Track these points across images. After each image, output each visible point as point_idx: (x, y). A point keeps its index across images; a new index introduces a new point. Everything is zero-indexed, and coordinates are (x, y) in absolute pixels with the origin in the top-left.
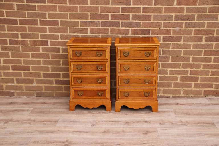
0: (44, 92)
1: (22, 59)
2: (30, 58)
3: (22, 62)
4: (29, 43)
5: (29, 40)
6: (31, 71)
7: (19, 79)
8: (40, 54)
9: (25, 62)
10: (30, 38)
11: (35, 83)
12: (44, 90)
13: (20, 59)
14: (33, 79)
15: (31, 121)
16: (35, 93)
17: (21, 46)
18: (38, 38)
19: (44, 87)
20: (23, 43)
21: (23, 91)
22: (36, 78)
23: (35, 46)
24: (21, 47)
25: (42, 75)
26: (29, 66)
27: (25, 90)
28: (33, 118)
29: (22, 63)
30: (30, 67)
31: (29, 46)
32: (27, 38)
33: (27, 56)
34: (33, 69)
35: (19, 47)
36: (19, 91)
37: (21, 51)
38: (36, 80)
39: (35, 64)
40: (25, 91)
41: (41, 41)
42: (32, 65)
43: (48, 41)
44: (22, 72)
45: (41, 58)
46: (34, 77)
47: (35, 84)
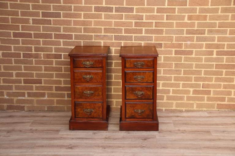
0: (55, 105)
1: (35, 72)
2: (43, 71)
3: (35, 75)
4: (42, 56)
5: (42, 53)
6: (43, 85)
7: (30, 92)
8: (53, 67)
9: (37, 75)
10: (43, 52)
11: (46, 97)
12: (55, 104)
13: (33, 72)
14: (45, 92)
16: (46, 107)
17: (34, 59)
18: (52, 51)
19: (55, 101)
20: (37, 56)
21: (34, 105)
22: (48, 92)
23: (48, 59)
24: (34, 61)
25: (54, 88)
26: (41, 80)
27: (36, 104)
29: (35, 77)
30: (43, 81)
31: (42, 59)
32: (41, 52)
33: (40, 69)
34: (46, 82)
35: (32, 60)
36: (30, 105)
37: (34, 64)
38: (48, 93)
39: (48, 77)
40: (35, 105)
41: (55, 54)
42: (44, 79)
43: (61, 54)
44: (34, 85)
45: (54, 71)
46: (46, 91)
47: (46, 98)
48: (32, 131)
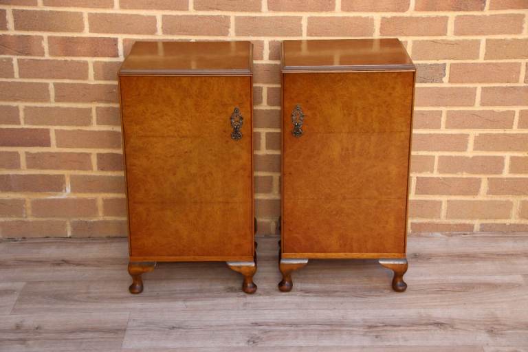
0: (101, 219)
1: (21, 105)
2: (52, 99)
3: (22, 114)
4: (45, 45)
5: (45, 35)
6: (54, 149)
7: (8, 176)
8: (86, 87)
9: (32, 114)
10: (49, 30)
11: (68, 190)
12: (101, 213)
13: (14, 104)
14: (63, 176)
15: (27, 331)
16: (68, 223)
17: (15, 59)
18: (81, 29)
19: (100, 203)
20: (24, 46)
21: (25, 220)
22: (72, 172)
23: (68, 59)
24: (15, 62)
25: (94, 160)
26: (48, 131)
27: (32, 216)
28: (30, 320)
29: (22, 121)
30: (53, 136)
31: (47, 57)
32: (40, 30)
33: (40, 93)
34: (63, 139)
35: (10, 60)
36: (8, 219)
37: (16, 74)
38: (73, 178)
39: (70, 123)
40: (30, 219)
41: (92, 39)
42: (58, 127)
43: (116, 40)
44: (22, 151)
45: (91, 102)
46: (65, 169)
47: (67, 194)
48: (21, 336)
